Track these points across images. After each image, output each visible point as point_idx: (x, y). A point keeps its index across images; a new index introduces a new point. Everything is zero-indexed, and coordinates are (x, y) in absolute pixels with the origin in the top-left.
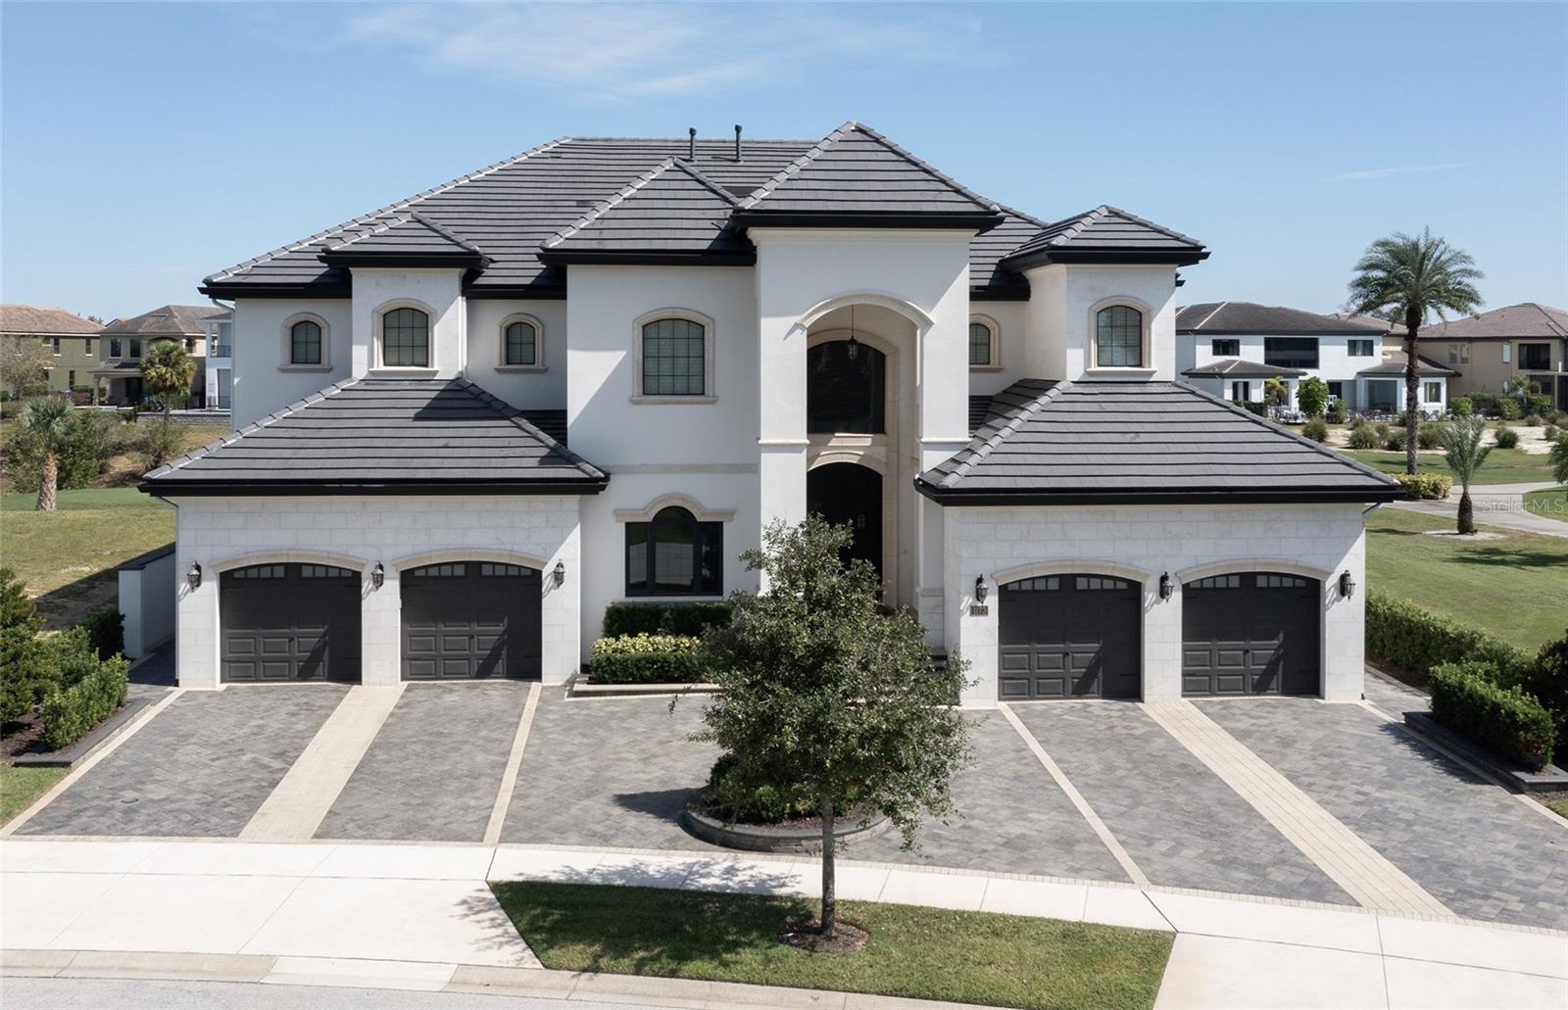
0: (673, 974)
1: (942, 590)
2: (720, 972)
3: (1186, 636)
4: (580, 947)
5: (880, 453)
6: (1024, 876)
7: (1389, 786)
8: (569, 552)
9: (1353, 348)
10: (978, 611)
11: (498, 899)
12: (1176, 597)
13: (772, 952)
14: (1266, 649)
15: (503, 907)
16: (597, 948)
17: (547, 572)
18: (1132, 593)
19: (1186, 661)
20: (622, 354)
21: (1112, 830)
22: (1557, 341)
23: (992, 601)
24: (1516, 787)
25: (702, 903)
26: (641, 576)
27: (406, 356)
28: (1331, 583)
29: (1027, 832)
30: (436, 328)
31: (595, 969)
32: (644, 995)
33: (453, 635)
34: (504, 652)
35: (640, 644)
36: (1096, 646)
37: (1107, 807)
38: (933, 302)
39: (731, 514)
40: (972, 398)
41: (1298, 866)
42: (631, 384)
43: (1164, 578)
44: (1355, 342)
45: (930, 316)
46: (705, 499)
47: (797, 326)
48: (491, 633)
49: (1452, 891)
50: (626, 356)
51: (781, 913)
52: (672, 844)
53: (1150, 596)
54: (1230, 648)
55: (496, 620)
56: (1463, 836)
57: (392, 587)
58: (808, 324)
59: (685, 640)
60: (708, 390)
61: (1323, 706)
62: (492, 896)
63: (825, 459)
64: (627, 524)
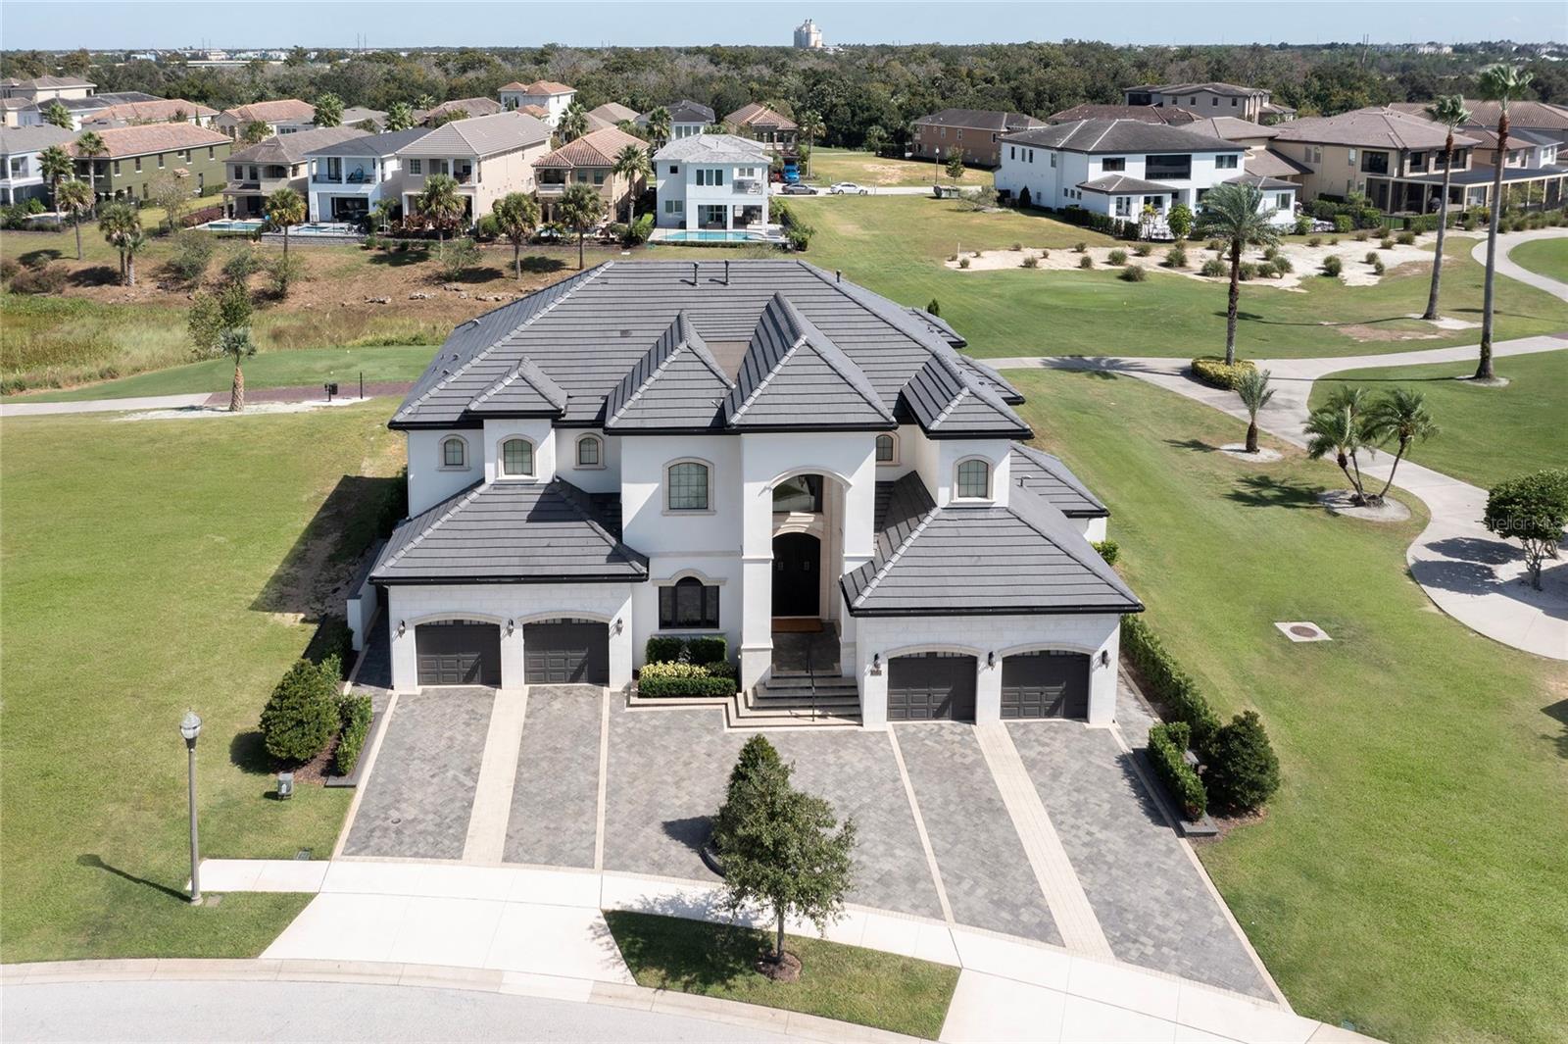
0: (703, 993)
1: (855, 643)
2: (725, 994)
3: (1003, 685)
4: (655, 970)
5: (820, 525)
6: (887, 912)
7: (1106, 827)
8: (625, 613)
9: (1220, 161)
10: (876, 672)
11: (609, 925)
12: (999, 665)
13: (753, 978)
14: (1054, 692)
15: (612, 932)
16: (663, 972)
17: (612, 624)
18: (972, 661)
19: (1003, 698)
20: (657, 485)
21: (941, 868)
22: (1395, 152)
23: (884, 668)
24: (1181, 833)
25: (715, 934)
26: (668, 617)
27: (518, 468)
28: (1096, 657)
29: (893, 869)
30: (537, 453)
31: (664, 988)
32: (688, 1007)
33: (556, 656)
34: (586, 668)
35: (668, 670)
36: (948, 690)
37: (940, 844)
38: (851, 474)
39: (724, 581)
40: (877, 483)
41: (1038, 907)
42: (661, 504)
43: (991, 655)
44: (1222, 157)
45: (850, 481)
46: (708, 572)
47: (765, 489)
48: (578, 656)
49: (1118, 934)
50: (658, 488)
51: (755, 944)
52: (696, 876)
53: (982, 664)
54: (1033, 691)
55: (581, 648)
56: (1138, 881)
57: (519, 633)
58: (773, 487)
59: (697, 668)
60: (710, 506)
61: (1088, 731)
62: (604, 922)
63: (784, 530)
64: (660, 588)
